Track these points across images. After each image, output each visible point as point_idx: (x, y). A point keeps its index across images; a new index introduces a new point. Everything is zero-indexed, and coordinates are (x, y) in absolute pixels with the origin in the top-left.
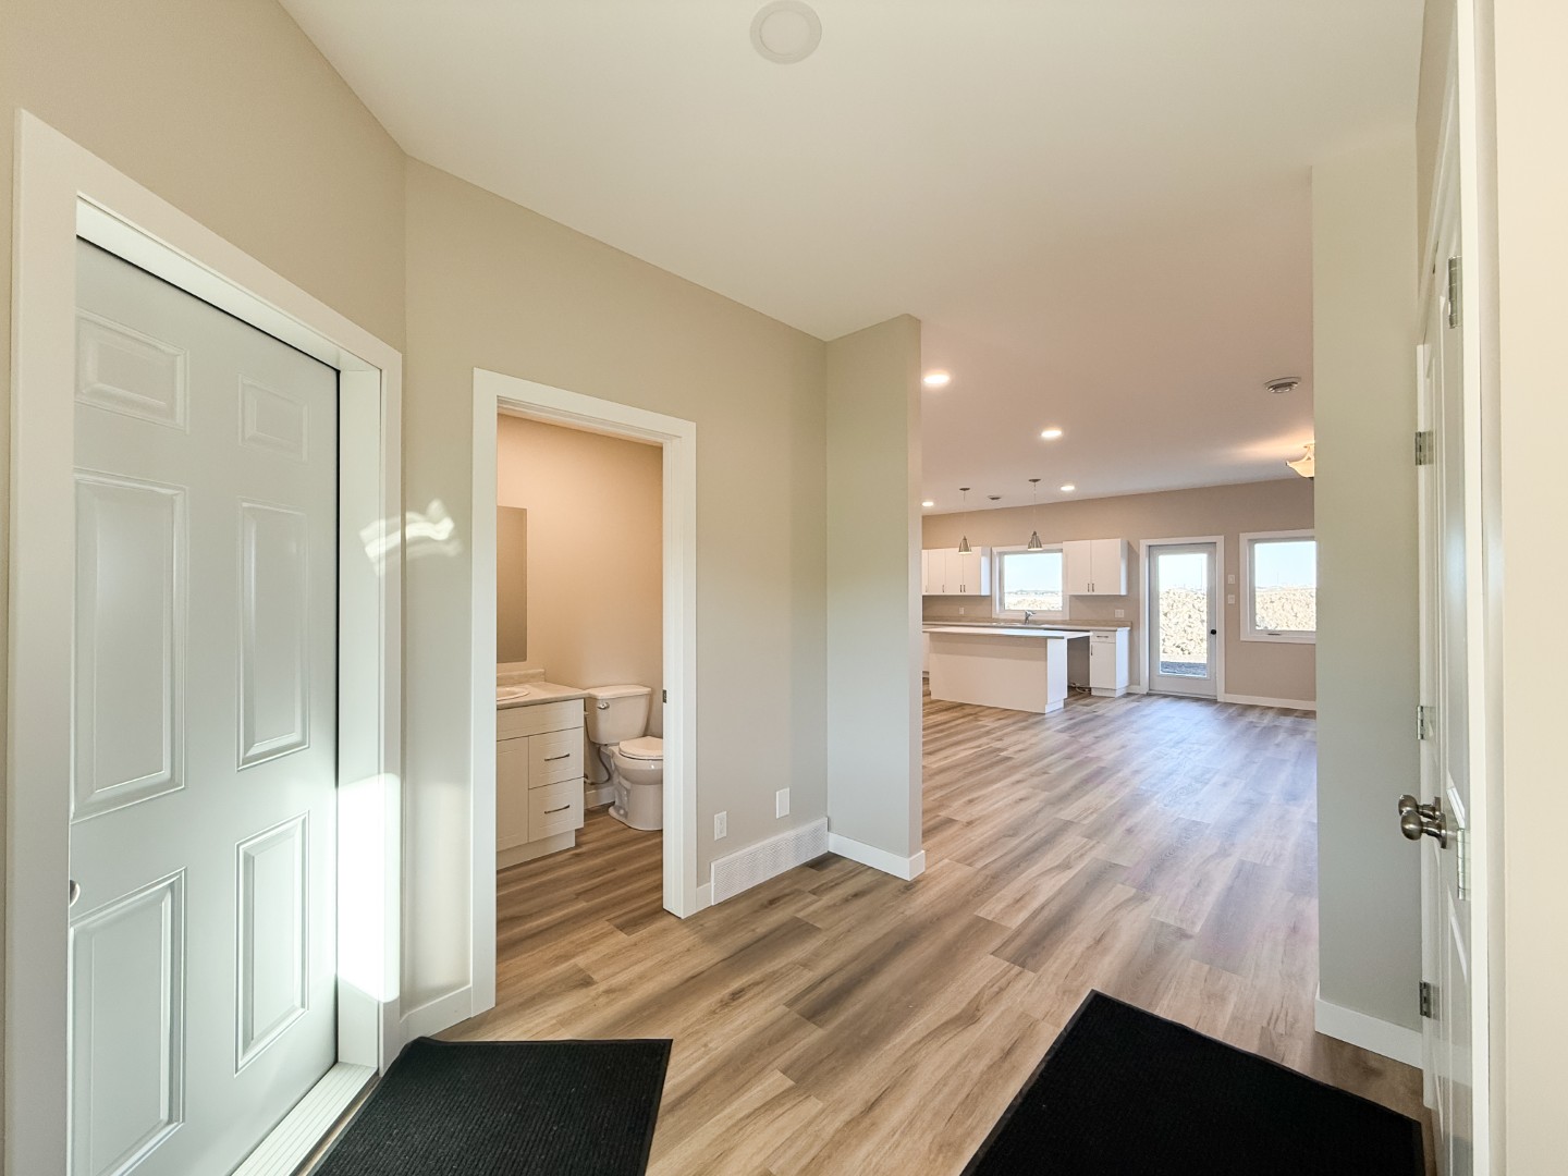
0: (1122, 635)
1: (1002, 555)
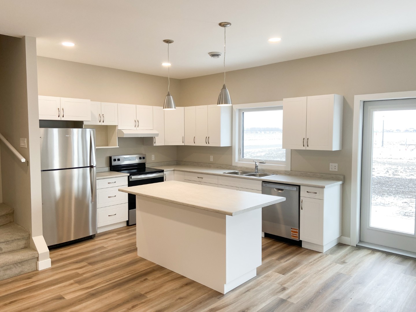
1: (242, 112)
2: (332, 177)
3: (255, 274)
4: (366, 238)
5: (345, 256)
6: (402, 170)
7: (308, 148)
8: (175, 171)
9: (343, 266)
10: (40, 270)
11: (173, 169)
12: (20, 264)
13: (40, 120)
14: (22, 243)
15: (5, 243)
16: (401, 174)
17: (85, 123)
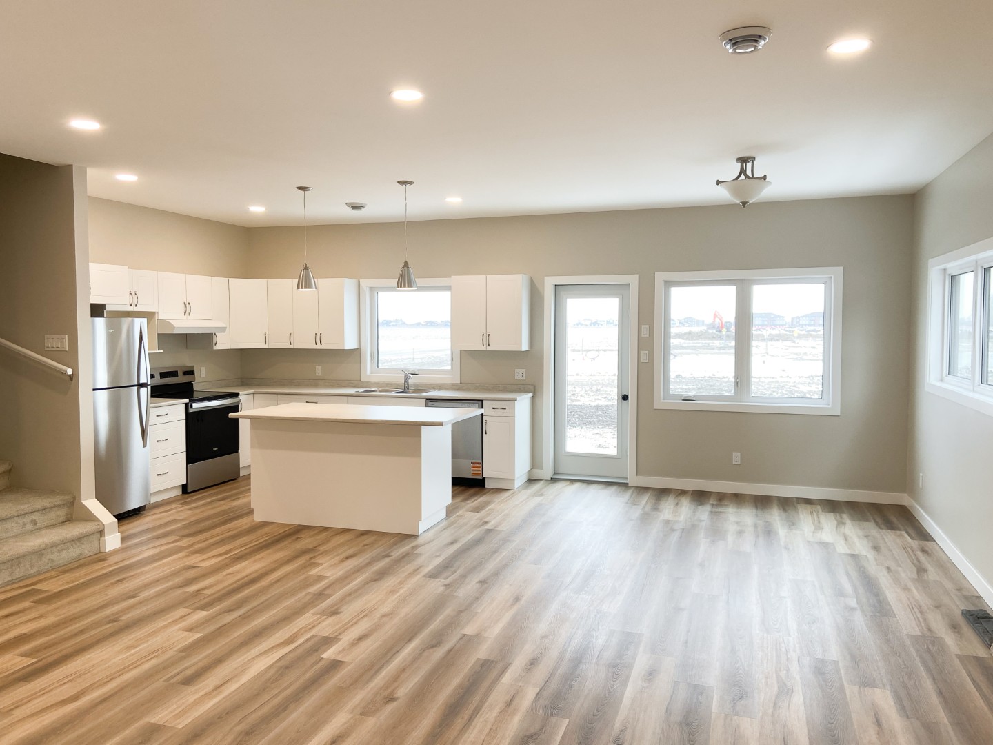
0: (523, 403)
1: (374, 291)
2: (521, 388)
3: (444, 515)
4: (560, 470)
5: (541, 490)
6: (582, 393)
7: (489, 349)
8: (256, 396)
9: (542, 498)
10: (107, 550)
11: (252, 391)
12: (79, 542)
13: (91, 304)
14: (62, 513)
15: (41, 512)
16: (582, 399)
17: (108, 308)
